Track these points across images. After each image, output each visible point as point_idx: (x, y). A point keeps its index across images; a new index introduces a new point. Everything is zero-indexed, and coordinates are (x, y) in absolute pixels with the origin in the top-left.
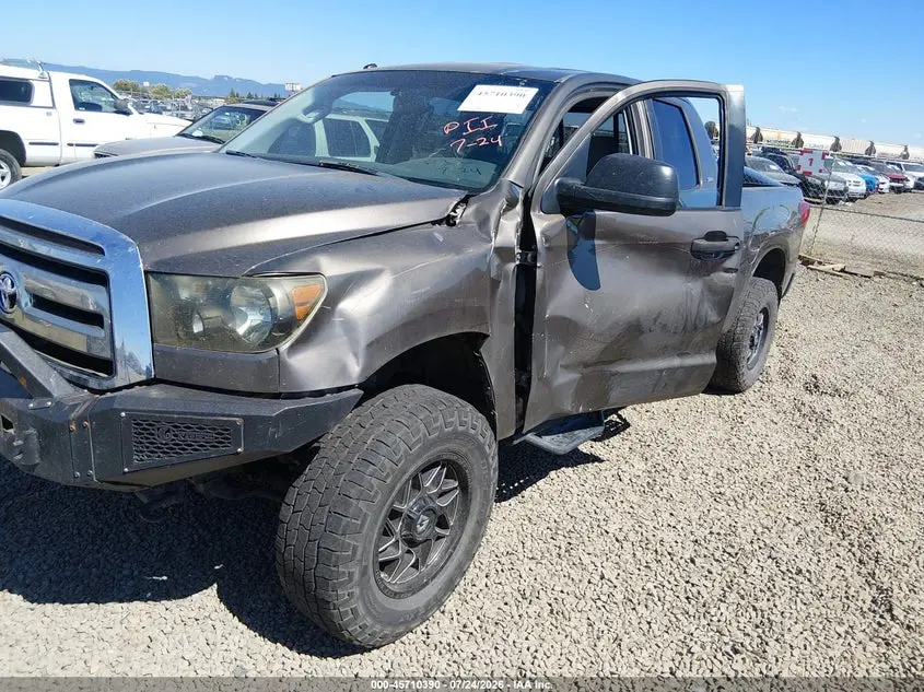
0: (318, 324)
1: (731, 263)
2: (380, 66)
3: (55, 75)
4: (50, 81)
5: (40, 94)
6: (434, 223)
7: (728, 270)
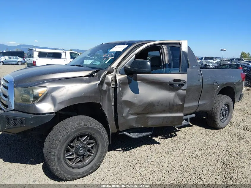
1: (183, 88)
3: (67, 52)
4: (65, 53)
5: (63, 56)
6: (85, 76)
7: (183, 90)
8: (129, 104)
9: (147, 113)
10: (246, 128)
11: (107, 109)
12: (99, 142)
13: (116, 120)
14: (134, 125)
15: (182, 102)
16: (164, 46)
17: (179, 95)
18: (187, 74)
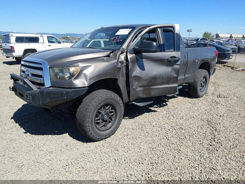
0: (79, 75)
1: (178, 63)
2: (104, 27)
3: (44, 35)
4: (43, 37)
5: (41, 40)
6: (104, 57)
7: (177, 65)
8: (138, 78)
9: (152, 85)
10: (220, 96)
11: (121, 83)
12: (118, 111)
13: (129, 92)
14: (141, 95)
15: (176, 75)
16: (159, 29)
17: (174, 69)
18: (180, 52)
